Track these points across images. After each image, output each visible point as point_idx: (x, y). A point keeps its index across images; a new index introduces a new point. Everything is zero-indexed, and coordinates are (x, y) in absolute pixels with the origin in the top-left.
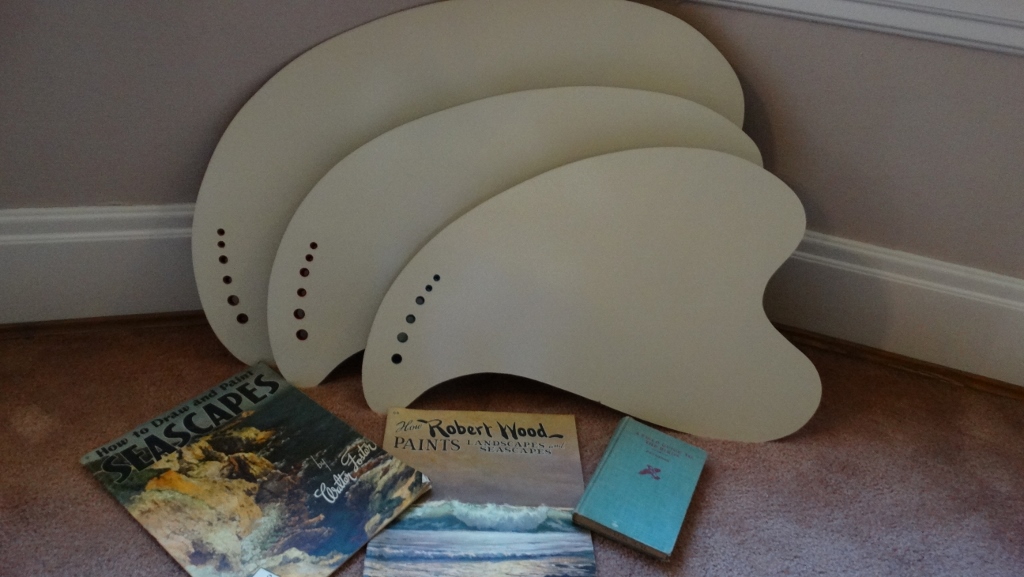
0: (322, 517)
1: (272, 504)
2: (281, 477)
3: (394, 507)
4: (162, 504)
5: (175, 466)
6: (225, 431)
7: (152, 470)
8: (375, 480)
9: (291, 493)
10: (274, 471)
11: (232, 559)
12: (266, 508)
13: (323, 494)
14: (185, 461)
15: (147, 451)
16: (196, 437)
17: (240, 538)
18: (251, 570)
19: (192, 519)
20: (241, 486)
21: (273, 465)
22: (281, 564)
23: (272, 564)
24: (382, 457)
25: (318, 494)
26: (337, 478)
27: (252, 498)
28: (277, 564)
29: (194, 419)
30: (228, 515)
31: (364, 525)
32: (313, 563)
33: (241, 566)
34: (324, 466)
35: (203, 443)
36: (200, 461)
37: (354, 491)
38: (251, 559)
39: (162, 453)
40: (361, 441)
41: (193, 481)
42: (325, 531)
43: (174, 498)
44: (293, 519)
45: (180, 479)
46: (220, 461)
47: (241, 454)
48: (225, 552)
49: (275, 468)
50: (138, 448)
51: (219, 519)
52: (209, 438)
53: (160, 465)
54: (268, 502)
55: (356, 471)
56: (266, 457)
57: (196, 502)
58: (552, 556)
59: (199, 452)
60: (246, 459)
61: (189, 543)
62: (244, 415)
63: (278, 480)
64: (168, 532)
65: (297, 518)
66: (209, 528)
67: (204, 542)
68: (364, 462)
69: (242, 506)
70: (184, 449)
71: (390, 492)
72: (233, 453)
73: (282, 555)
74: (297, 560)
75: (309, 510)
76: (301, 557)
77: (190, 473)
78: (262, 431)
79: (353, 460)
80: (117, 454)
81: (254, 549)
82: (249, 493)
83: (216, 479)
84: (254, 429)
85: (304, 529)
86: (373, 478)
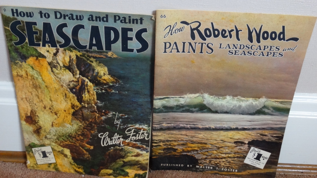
0: (92, 148)
1: (78, 122)
2: (94, 111)
3: (121, 175)
4: (29, 77)
5: (49, 58)
6: (90, 57)
7: (36, 50)
8: (128, 154)
9: (91, 123)
10: (93, 105)
11: (42, 132)
12: (74, 121)
13: (103, 138)
14: (57, 60)
15: (40, 34)
16: (72, 47)
17: (52, 126)
18: (46, 143)
19: (39, 98)
20: (72, 100)
21: (96, 101)
22: (59, 151)
23: (56, 148)
24: (145, 146)
25: (101, 135)
26: (116, 136)
27: (72, 111)
28: (58, 150)
29: (81, 31)
30: (56, 110)
31: (102, 169)
32: (70, 163)
33: (44, 138)
34: (117, 124)
35: (74, 54)
36: (64, 66)
37: (115, 150)
38: (50, 139)
39: (48, 42)
40: (146, 128)
41: (52, 75)
42: (87, 155)
43: (37, 79)
44: (80, 137)
45: (47, 69)
46: (73, 75)
47: (87, 80)
48: (42, 126)
49: (96, 104)
50: (37, 27)
51: (50, 109)
52: (79, 54)
53: (42, 50)
54: (77, 119)
55: (127, 141)
56: (97, 93)
57: (46, 90)
58: (259, 129)
59: (67, 59)
60: (87, 85)
61: (30, 109)
62: (110, 54)
63: (91, 112)
64: (24, 96)
65: (82, 138)
66: (43, 109)
67: (36, 114)
68: (135, 141)
69: (65, 111)
70: (61, 50)
71: (127, 167)
72: (83, 76)
73: (62, 148)
74: (66, 156)
75: (91, 139)
76: (68, 157)
77: (54, 69)
78: (109, 74)
79: (131, 135)
80: (23, 22)
81: (54, 136)
82: (73, 106)
83: (64, 85)
84: (106, 69)
85: (80, 146)
86: (129, 152)
